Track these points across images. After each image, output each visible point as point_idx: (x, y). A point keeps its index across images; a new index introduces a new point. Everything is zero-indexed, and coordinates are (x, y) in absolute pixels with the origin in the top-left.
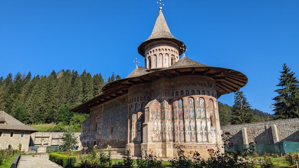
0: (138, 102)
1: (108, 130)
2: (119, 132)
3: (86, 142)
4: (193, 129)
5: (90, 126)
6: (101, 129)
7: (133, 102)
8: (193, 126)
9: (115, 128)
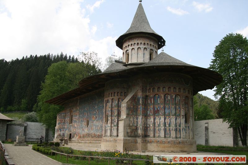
0: (115, 97)
1: (84, 123)
2: (95, 125)
3: (62, 134)
4: (167, 126)
5: (65, 119)
6: (76, 122)
7: (109, 97)
8: (168, 122)
9: (91, 122)
